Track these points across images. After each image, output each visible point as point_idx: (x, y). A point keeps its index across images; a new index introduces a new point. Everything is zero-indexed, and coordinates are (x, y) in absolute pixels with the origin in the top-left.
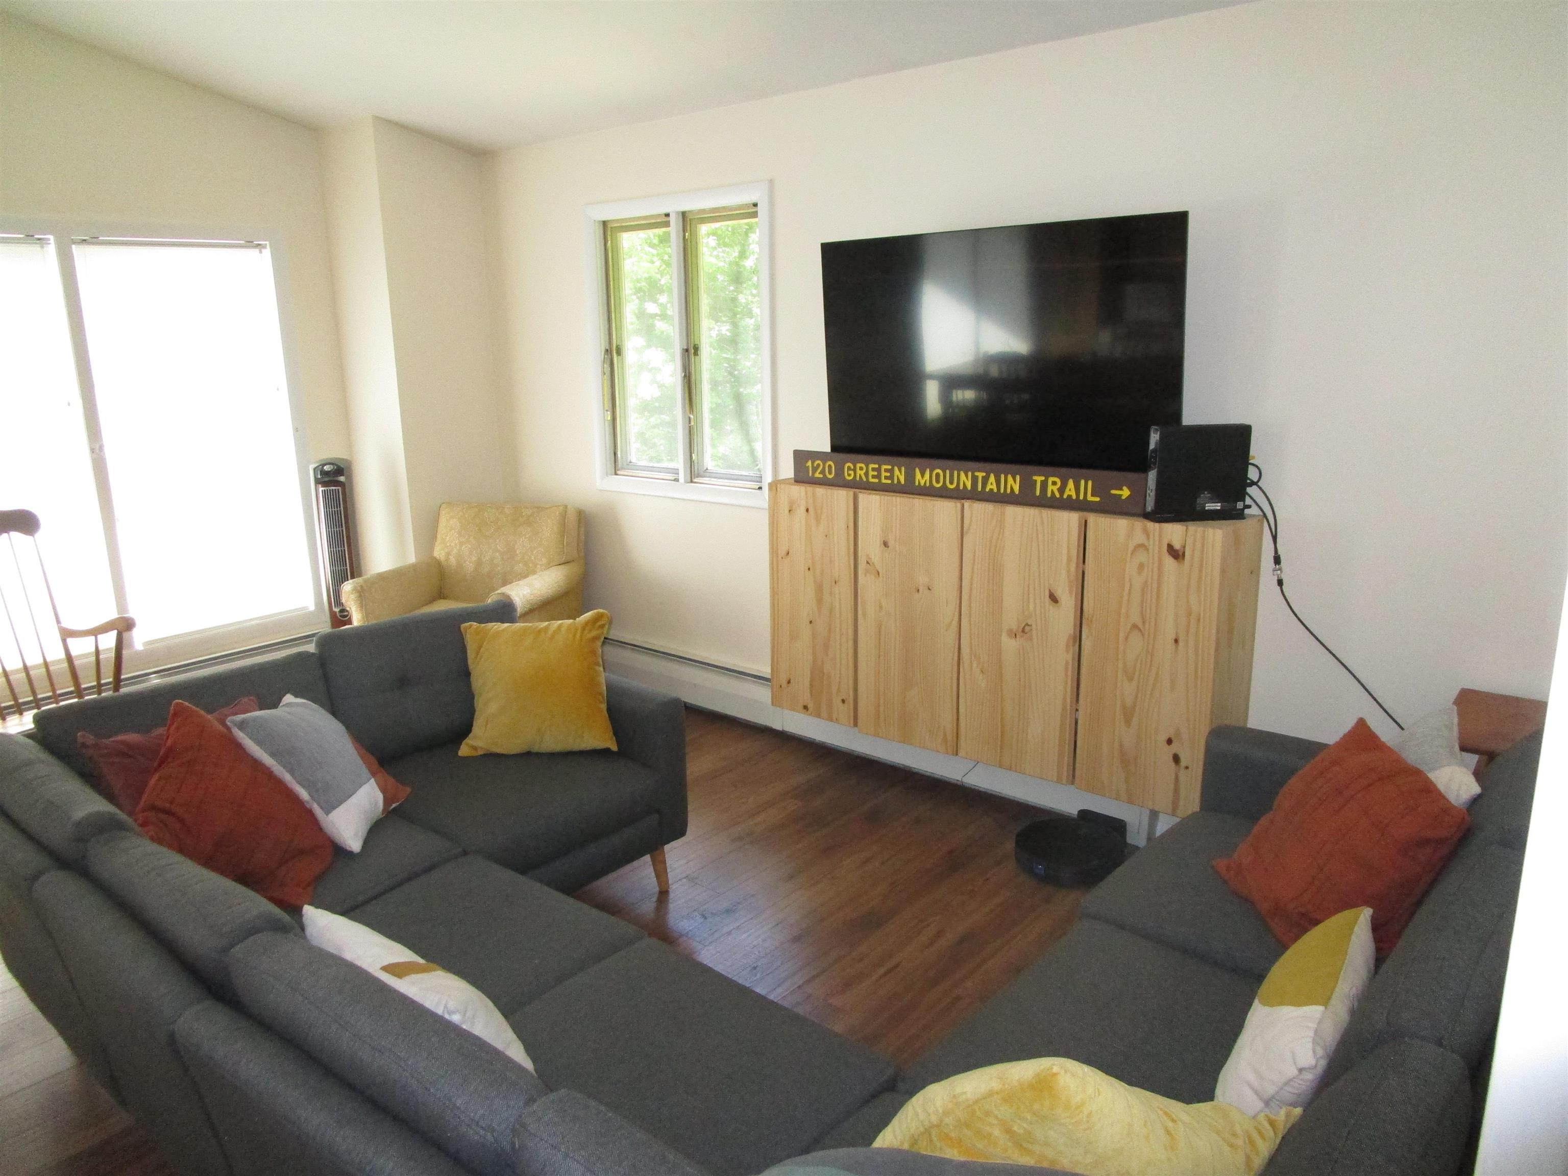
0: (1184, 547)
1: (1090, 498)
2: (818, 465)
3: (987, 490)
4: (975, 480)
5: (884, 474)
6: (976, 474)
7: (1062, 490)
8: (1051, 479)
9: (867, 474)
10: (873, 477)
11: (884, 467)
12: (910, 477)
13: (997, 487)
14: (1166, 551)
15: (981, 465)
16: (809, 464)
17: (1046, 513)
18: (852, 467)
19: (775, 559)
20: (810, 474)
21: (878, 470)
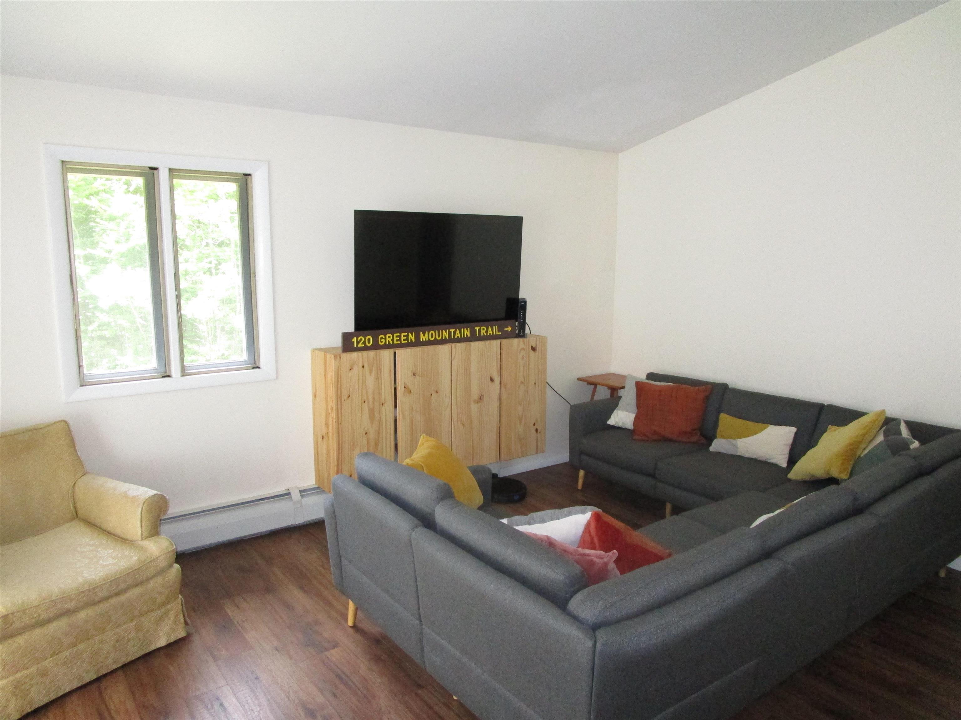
0: (536, 346)
1: (497, 333)
2: (361, 340)
3: (456, 337)
4: (450, 333)
5: (403, 338)
6: (451, 330)
7: (487, 332)
8: (482, 328)
9: (393, 340)
10: (397, 340)
11: (403, 334)
12: (417, 337)
13: (460, 335)
14: (530, 348)
15: (451, 326)
16: (354, 340)
17: (487, 343)
18: (384, 338)
19: (339, 403)
20: (355, 346)
21: (400, 337)
